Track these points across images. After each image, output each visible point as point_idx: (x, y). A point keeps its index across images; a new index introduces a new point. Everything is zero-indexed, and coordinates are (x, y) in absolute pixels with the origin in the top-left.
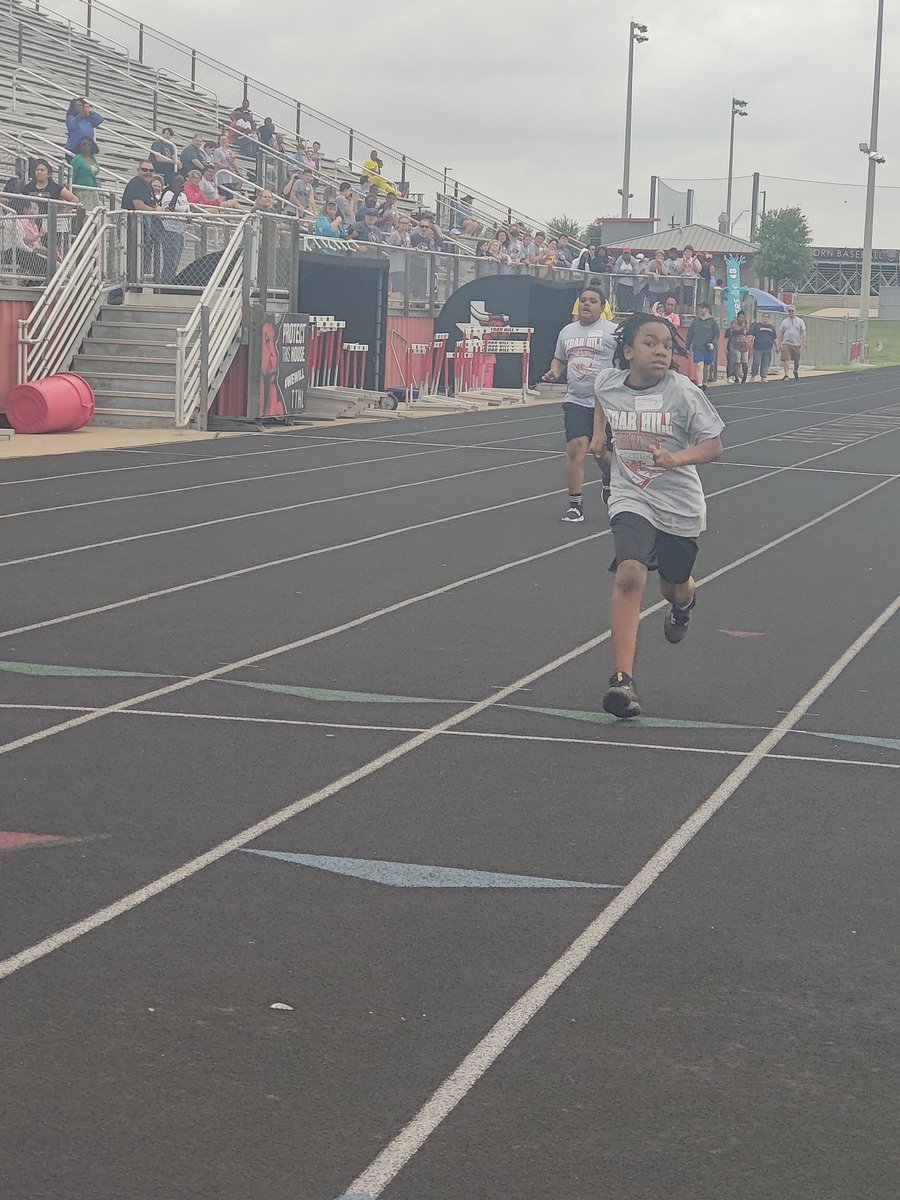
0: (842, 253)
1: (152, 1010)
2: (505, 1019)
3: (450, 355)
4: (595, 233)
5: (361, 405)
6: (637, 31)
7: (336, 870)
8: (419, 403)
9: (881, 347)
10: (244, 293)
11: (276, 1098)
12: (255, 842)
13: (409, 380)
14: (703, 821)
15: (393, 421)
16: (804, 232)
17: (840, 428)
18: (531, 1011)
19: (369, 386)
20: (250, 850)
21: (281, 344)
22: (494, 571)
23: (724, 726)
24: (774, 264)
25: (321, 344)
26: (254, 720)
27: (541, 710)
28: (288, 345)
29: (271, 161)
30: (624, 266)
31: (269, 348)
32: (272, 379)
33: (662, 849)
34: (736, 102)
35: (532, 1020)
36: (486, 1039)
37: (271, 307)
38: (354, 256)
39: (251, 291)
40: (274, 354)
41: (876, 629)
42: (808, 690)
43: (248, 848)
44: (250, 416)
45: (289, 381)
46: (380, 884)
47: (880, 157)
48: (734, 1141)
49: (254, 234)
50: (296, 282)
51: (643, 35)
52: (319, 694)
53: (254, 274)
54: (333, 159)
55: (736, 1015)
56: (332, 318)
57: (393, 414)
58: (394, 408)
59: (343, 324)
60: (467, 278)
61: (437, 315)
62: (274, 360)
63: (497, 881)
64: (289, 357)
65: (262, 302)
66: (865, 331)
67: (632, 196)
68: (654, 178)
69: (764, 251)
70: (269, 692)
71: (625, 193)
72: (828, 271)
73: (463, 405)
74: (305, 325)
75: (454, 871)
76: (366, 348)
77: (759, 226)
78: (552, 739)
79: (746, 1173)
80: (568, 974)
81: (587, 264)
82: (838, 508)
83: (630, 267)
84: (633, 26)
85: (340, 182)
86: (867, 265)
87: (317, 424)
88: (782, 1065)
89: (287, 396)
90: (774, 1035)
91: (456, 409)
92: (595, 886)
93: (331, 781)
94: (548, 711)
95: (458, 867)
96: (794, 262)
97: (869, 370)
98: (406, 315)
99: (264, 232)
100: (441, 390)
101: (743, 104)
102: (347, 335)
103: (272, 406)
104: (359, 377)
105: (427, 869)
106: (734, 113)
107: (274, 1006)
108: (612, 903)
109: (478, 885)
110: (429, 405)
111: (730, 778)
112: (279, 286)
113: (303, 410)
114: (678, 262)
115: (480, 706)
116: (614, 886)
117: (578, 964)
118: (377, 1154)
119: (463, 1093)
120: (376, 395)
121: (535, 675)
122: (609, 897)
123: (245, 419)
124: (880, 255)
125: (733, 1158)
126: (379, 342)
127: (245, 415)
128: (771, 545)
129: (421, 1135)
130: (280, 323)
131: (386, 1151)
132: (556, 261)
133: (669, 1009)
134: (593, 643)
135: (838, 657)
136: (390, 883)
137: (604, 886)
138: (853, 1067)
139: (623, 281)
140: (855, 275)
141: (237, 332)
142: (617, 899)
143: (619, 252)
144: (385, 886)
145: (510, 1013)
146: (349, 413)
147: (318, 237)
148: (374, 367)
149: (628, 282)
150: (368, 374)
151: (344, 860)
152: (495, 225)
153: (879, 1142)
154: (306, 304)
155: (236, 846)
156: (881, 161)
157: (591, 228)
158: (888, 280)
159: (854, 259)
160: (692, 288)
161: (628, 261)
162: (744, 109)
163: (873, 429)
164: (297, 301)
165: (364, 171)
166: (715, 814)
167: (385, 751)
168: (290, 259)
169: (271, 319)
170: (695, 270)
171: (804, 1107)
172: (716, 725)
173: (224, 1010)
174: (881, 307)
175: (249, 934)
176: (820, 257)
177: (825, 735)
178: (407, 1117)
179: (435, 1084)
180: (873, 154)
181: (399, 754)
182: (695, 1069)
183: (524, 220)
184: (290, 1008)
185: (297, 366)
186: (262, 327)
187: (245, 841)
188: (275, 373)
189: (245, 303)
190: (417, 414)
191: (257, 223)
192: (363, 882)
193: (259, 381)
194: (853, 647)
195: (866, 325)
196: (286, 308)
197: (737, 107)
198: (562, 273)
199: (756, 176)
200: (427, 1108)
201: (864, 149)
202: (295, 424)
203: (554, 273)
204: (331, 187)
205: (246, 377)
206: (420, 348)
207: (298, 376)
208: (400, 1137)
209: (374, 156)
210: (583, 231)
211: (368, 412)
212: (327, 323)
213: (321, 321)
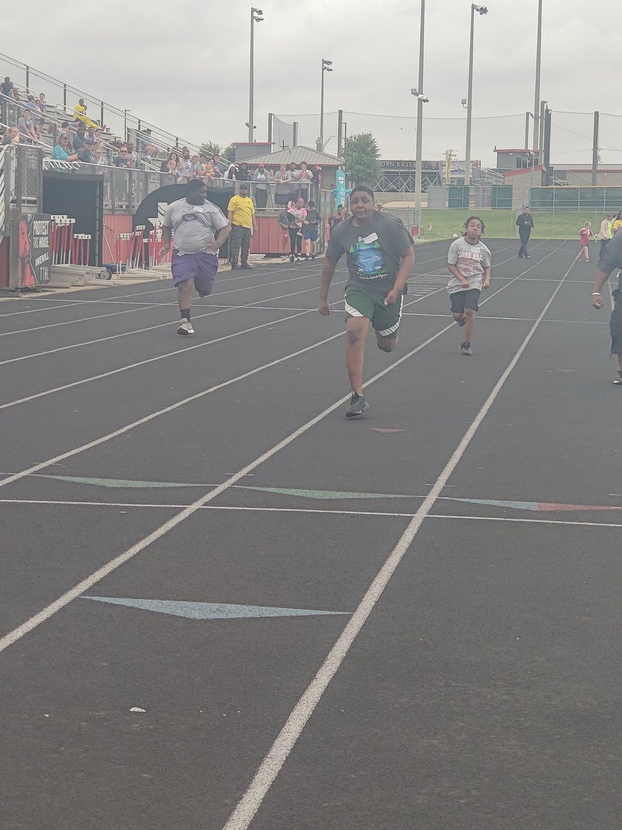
0: (401, 164)
1: (47, 716)
2: (296, 712)
3: (145, 241)
4: (231, 154)
5: (88, 277)
6: (255, 14)
7: (151, 609)
8: (126, 274)
9: (431, 228)
10: (6, 200)
11: (150, 776)
12: (90, 591)
13: (118, 258)
14: (396, 564)
15: (110, 288)
16: (374, 150)
17: (417, 284)
18: (312, 705)
19: (92, 264)
20: (87, 597)
21: (33, 235)
22: (207, 392)
23: (392, 496)
24: (355, 173)
25: (59, 234)
26: (68, 503)
27: (264, 489)
28: (37, 236)
29: (11, 107)
30: (259, 176)
31: (24, 238)
32: (27, 260)
33: (373, 585)
34: (324, 62)
35: (314, 711)
36: (286, 727)
37: (25, 210)
38: (77, 173)
39: (11, 199)
40: (28, 242)
41: (478, 424)
42: (443, 468)
43: (85, 595)
44: (11, 287)
45: (38, 261)
46: (184, 618)
47: (425, 98)
48: (474, 792)
49: (12, 159)
50: (41, 191)
51: (260, 16)
52: (108, 483)
53: (12, 186)
54: (53, 105)
55: (453, 702)
56: (65, 216)
57: (110, 283)
58: (109, 279)
59: (73, 221)
60: (153, 187)
61: (134, 213)
62: (27, 246)
63: (265, 612)
64: (38, 244)
65: (19, 206)
66: (420, 216)
67: (255, 127)
68: (270, 115)
69: (348, 163)
70: (72, 483)
71: (251, 126)
72: (391, 177)
73: (156, 275)
74: (48, 222)
75: (233, 607)
76: (90, 236)
77: (344, 147)
78: (277, 510)
79: (489, 816)
80: (331, 677)
81: (234, 175)
82: (430, 340)
83: (263, 176)
84: (253, 10)
85: (62, 122)
86: (419, 172)
87: (58, 291)
88: (494, 737)
89: (37, 271)
90: (482, 715)
91: (152, 278)
92: (333, 613)
93: (132, 545)
94: (269, 490)
95: (236, 603)
96: (368, 170)
97: (425, 244)
98: (113, 214)
99: (18, 159)
100: (140, 266)
101: (329, 63)
102: (77, 228)
103: (27, 278)
104: (85, 257)
105: (216, 606)
106: (323, 69)
107: (132, 710)
108: (348, 625)
109: (253, 616)
110: (131, 275)
111: (406, 532)
112: (29, 195)
113: (48, 281)
114: (297, 172)
115: (222, 488)
116: (346, 613)
117: (335, 670)
118: (230, 814)
119: (279, 767)
120: (98, 270)
121: (254, 464)
122: (345, 621)
123: (7, 288)
124: (427, 165)
125: (476, 805)
126: (98, 233)
127: (8, 285)
128: (391, 367)
129: (257, 799)
130: (31, 221)
131: (236, 811)
132: (213, 173)
133: (406, 700)
134: (288, 440)
135: (458, 444)
136: (192, 617)
137: (340, 613)
138: (542, 736)
139: (258, 186)
140: (409, 179)
141: (2, 227)
142: (351, 622)
143: (255, 167)
144: (188, 619)
145: (298, 707)
146: (78, 283)
147: (52, 160)
148: (95, 251)
149: (263, 187)
150: (91, 255)
151: (155, 602)
152: (168, 149)
153: (574, 789)
154: (48, 207)
155: (77, 594)
156: (426, 101)
157: (228, 150)
158: (405, 181)
159: (409, 168)
160: (307, 190)
161: (262, 172)
162: (330, 67)
163: (440, 284)
164: (42, 204)
165: (75, 113)
166: (403, 559)
167: (164, 522)
168: (37, 176)
169: (25, 217)
170: (308, 177)
171: (516, 766)
172: (387, 496)
173: (97, 714)
174: (429, 200)
175: (102, 658)
176: (385, 167)
177: (463, 500)
178: (244, 787)
179: (259, 761)
180: (420, 96)
181: (175, 524)
182: (435, 742)
183: (188, 146)
184: (144, 711)
185: (43, 251)
186: (18, 224)
187: (83, 591)
188: (29, 256)
189: (7, 207)
190: (126, 282)
191: (14, 152)
192: (173, 617)
193: (18, 262)
194: (466, 437)
195: (420, 213)
196: (35, 210)
197: (325, 65)
198: (218, 182)
199: (341, 112)
200: (258, 778)
201: (414, 93)
202: (43, 291)
203: (212, 182)
204: (55, 125)
205: (8, 260)
206: (126, 236)
207: (44, 258)
208: (243, 801)
209: (81, 102)
210: (222, 152)
211: (92, 282)
212: (62, 220)
213: (58, 218)
